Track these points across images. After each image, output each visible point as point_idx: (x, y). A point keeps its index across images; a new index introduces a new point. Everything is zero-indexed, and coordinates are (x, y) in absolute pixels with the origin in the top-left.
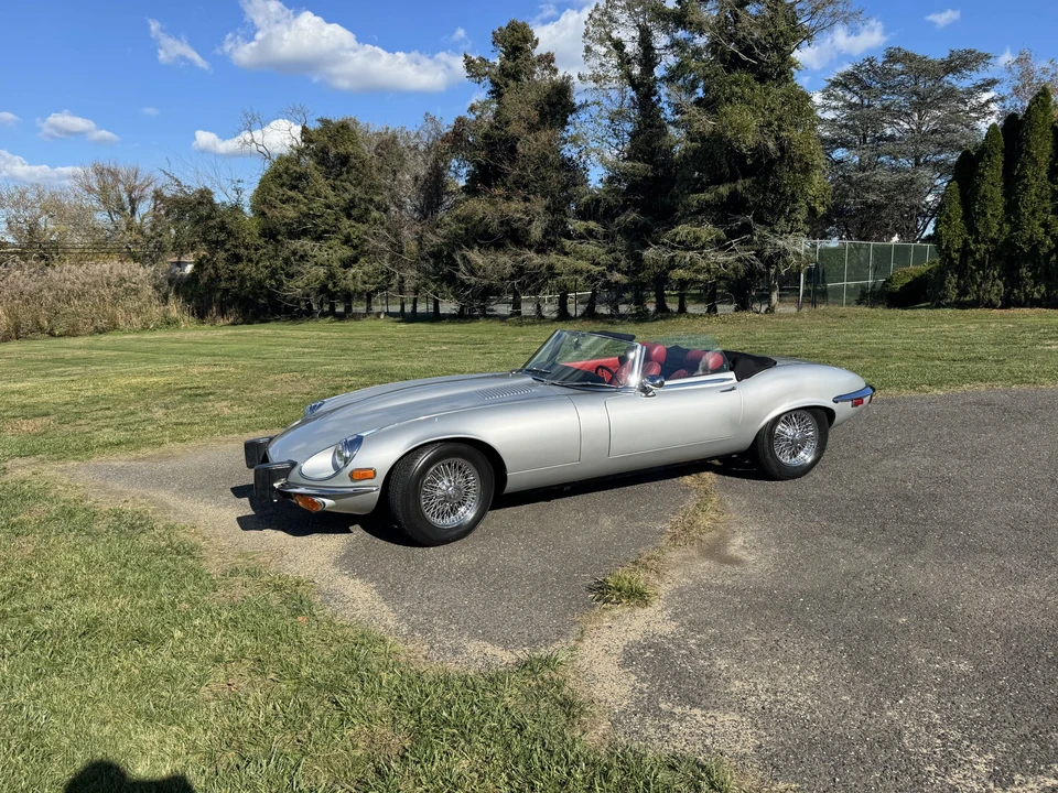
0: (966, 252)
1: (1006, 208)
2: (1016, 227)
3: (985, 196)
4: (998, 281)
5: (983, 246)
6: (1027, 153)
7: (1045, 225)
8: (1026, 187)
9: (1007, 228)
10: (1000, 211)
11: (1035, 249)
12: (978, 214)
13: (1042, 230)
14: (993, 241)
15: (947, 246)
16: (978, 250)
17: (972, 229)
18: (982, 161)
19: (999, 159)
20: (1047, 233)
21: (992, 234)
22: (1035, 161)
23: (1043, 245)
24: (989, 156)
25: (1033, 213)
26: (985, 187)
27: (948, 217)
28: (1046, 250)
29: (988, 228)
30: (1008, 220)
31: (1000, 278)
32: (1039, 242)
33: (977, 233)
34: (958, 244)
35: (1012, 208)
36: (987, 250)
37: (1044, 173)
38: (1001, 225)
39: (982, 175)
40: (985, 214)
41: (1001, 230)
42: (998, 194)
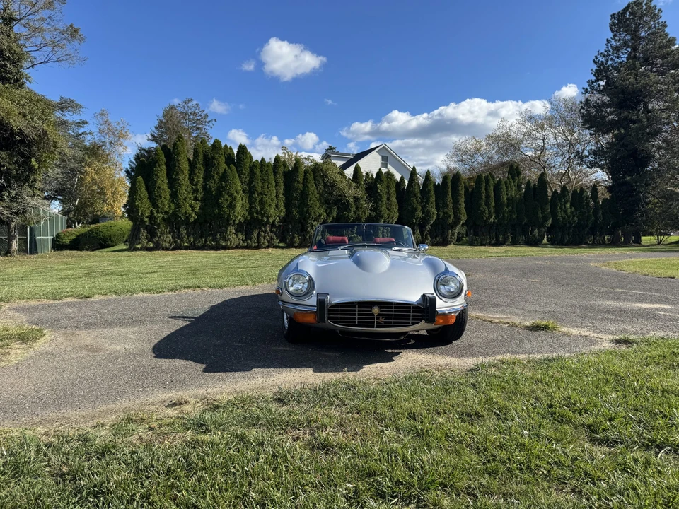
0: (151, 217)
1: (170, 195)
2: (178, 206)
3: (160, 187)
4: (169, 235)
5: (161, 215)
6: (178, 167)
7: (191, 206)
8: (180, 185)
9: (173, 206)
10: (168, 196)
11: (188, 218)
12: (157, 196)
13: (190, 209)
14: (166, 213)
15: (142, 214)
16: (159, 217)
17: (155, 205)
18: (155, 167)
19: (164, 167)
20: (193, 210)
21: (165, 209)
22: (182, 172)
23: (192, 216)
24: (159, 166)
25: (185, 199)
26: (159, 182)
27: (140, 196)
28: (193, 219)
29: (164, 205)
30: (173, 202)
31: (170, 233)
32: (190, 215)
33: (158, 206)
34: (148, 213)
35: (174, 195)
36: (163, 217)
37: (187, 179)
38: (169, 204)
39: (157, 175)
40: (161, 197)
41: (170, 207)
42: (165, 186)
